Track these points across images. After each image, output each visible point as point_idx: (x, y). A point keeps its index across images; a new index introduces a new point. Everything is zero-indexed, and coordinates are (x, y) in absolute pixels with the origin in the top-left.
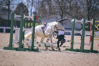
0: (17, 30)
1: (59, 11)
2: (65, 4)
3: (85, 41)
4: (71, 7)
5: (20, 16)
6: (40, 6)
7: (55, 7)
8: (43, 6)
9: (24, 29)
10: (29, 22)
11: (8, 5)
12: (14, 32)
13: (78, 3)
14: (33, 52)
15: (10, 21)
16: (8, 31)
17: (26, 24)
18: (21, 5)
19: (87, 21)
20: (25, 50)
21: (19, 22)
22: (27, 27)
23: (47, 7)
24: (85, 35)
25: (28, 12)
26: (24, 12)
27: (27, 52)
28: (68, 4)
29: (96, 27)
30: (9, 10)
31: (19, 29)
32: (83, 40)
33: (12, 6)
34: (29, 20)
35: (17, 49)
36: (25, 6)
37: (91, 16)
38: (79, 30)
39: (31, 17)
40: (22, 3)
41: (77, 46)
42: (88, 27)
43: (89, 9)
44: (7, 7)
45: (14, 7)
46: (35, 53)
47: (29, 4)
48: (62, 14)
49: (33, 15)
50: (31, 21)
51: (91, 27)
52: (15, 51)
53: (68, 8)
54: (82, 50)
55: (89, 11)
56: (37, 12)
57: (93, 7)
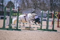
0: (8, 18)
1: (33, 6)
2: (37, 2)
3: (49, 24)
4: (40, 4)
5: (10, 9)
6: (22, 3)
7: (31, 4)
8: (23, 3)
9: (12, 17)
10: (15, 12)
11: (2, 2)
12: (6, 19)
13: (45, 1)
14: (17, 31)
15: (4, 12)
16: (2, 18)
17: (13, 14)
18: (10, 3)
19: (50, 12)
20: (13, 30)
21: (9, 12)
22: (14, 16)
23: (26, 4)
24: (49, 21)
25: (14, 7)
26: (12, 6)
27: (14, 31)
28: (39, 2)
29: (56, 16)
30: (3, 6)
31: (9, 17)
32: (48, 23)
33: (5, 3)
34: (15, 11)
35: (7, 29)
36: (13, 3)
37: (52, 9)
38: (45, 17)
39: (16, 9)
40: (11, 1)
41: (44, 27)
42: (50, 16)
43: (51, 4)
44: (2, 4)
45: (5, 4)
46: (18, 31)
47: (15, 1)
48: (35, 8)
49: (17, 8)
50: (16, 12)
51: (52, 16)
52: (6, 31)
53: (39, 4)
54: (47, 30)
55: (51, 6)
56: (20, 6)
57: (54, 4)
